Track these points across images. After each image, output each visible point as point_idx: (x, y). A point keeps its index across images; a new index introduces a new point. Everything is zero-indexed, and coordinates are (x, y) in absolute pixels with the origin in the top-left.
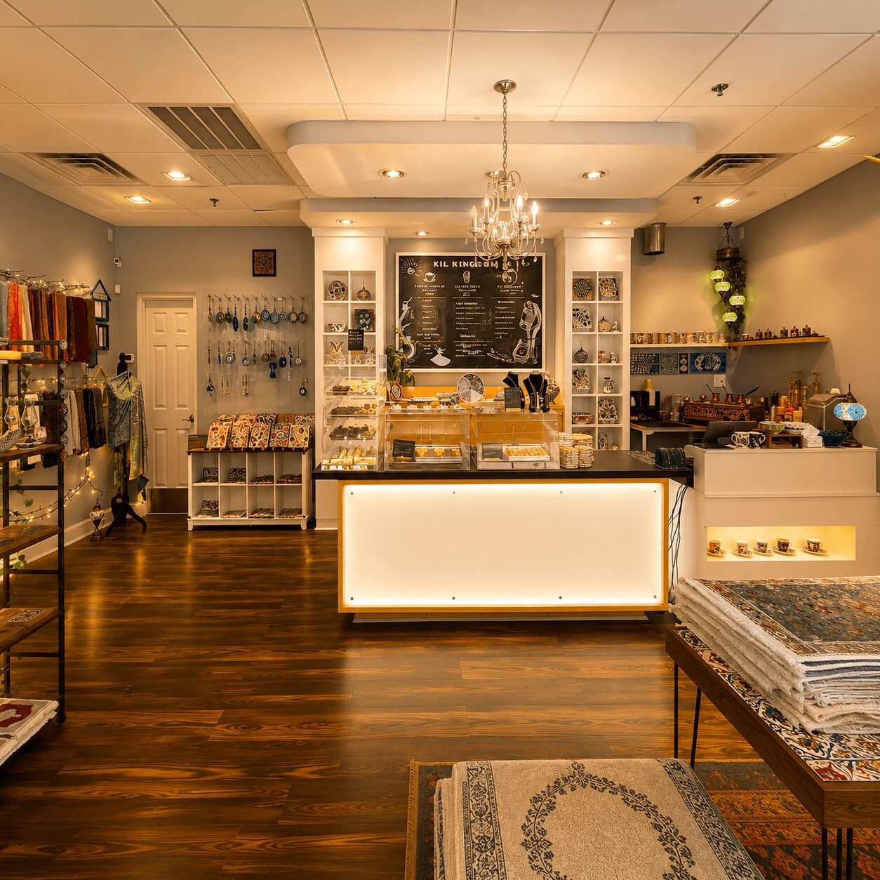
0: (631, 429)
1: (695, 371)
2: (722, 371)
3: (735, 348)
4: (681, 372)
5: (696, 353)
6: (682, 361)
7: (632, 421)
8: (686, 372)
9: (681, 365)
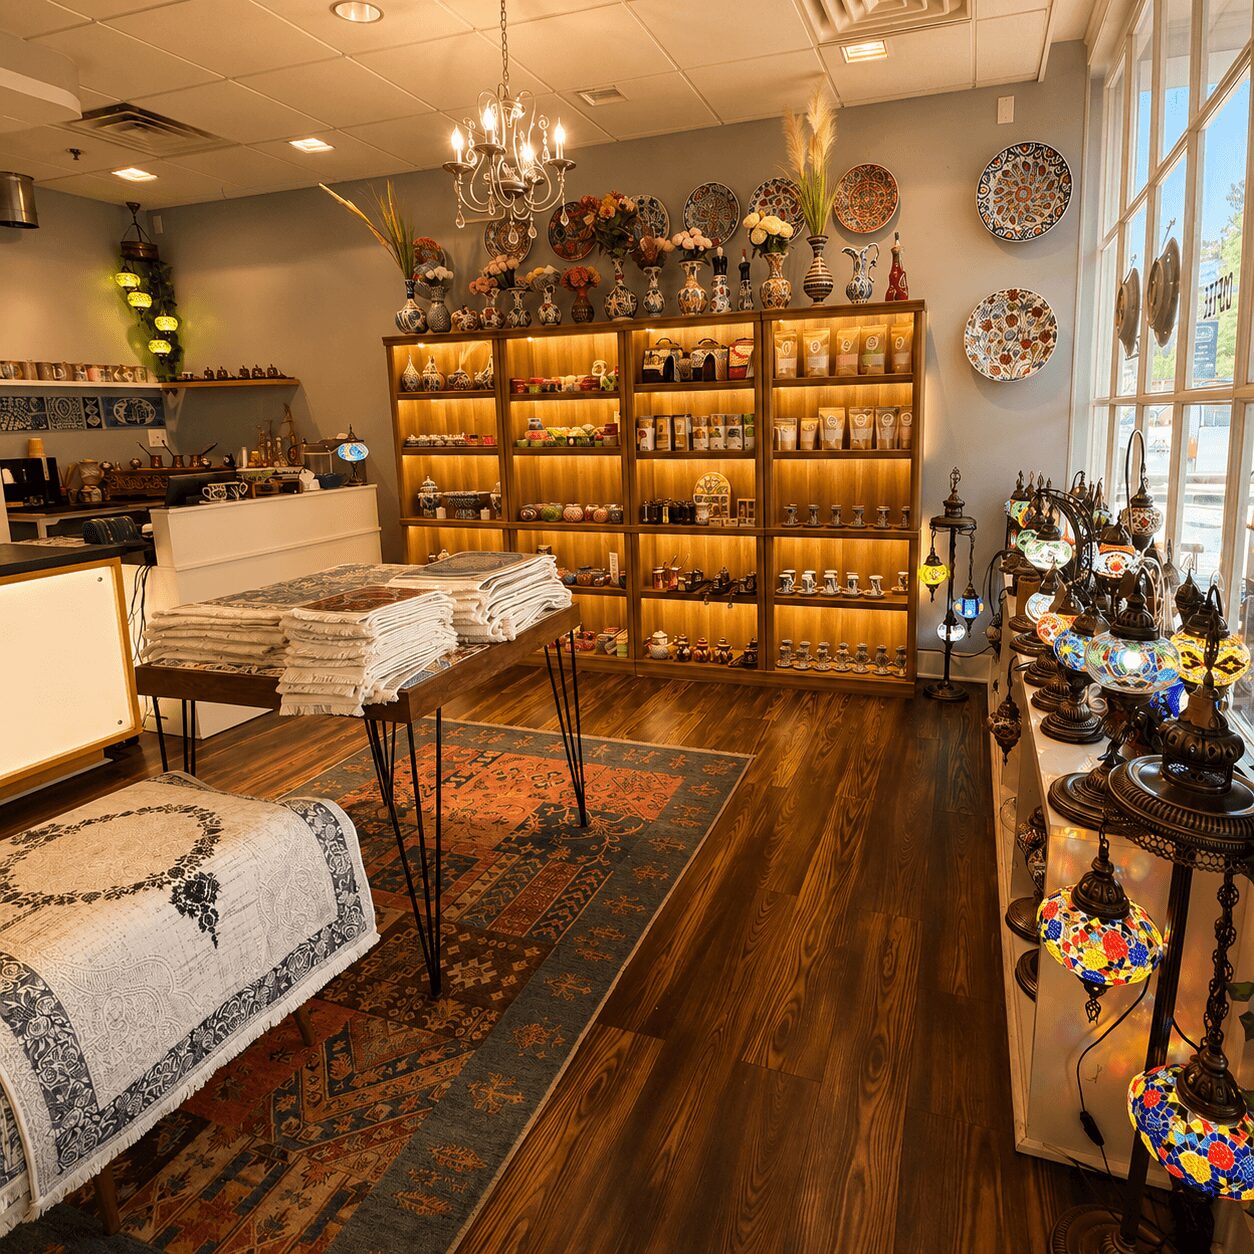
0: (10, 522)
1: (114, 424)
2: (159, 424)
3: (175, 392)
4: (89, 426)
5: (110, 397)
6: (88, 410)
7: (9, 510)
8: (100, 426)
9: (87, 416)
